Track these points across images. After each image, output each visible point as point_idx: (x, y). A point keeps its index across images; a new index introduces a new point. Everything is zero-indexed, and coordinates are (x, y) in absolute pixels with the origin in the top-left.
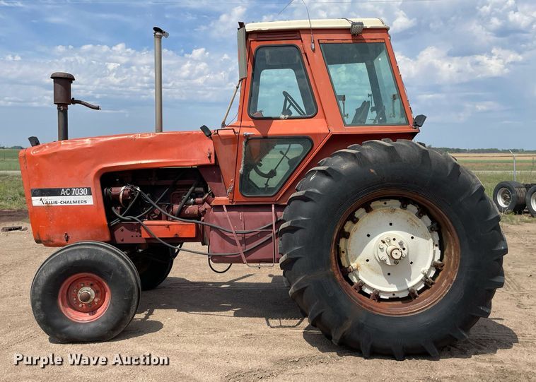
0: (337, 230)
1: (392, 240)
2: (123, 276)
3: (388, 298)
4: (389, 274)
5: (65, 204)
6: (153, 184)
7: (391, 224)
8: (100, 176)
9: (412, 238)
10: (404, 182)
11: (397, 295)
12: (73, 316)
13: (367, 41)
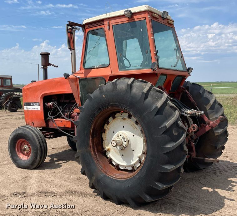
1: (120, 136)
2: (34, 142)
3: (123, 169)
4: (123, 155)
5: (32, 109)
6: (62, 101)
7: (124, 127)
8: (43, 97)
9: (134, 136)
10: (119, 103)
12: (21, 156)
13: (136, 20)
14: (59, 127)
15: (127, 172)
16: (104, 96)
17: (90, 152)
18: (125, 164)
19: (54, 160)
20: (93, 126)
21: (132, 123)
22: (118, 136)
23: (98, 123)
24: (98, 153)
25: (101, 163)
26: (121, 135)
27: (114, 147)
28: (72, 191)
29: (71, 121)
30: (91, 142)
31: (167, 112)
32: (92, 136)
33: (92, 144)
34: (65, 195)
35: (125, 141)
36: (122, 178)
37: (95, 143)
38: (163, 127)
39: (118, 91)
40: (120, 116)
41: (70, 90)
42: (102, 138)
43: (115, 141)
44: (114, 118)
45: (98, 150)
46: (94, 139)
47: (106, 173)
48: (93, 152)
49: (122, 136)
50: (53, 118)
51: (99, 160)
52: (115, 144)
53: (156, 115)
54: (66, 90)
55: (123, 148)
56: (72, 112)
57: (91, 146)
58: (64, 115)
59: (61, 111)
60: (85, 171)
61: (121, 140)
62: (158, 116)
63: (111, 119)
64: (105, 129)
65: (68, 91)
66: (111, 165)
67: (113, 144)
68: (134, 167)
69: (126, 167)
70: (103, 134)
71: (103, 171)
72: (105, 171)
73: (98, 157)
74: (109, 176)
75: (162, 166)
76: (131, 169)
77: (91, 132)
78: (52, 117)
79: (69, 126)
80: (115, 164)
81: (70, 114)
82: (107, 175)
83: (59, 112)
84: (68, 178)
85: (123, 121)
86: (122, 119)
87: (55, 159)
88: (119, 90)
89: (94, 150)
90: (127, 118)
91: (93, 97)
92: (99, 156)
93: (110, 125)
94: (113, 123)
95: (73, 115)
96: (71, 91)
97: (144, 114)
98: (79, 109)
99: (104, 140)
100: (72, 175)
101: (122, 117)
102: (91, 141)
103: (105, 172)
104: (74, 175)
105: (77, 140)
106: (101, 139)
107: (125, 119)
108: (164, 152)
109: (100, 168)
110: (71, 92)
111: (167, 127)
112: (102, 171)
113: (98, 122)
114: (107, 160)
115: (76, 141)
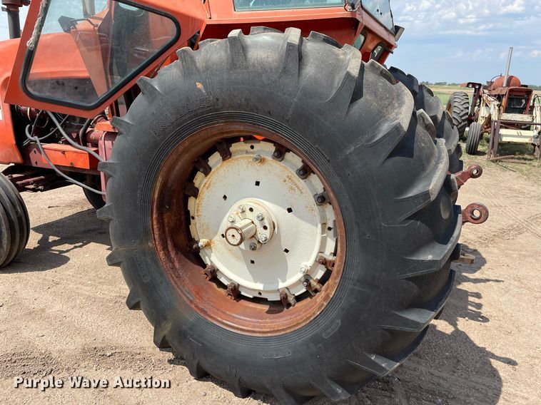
0: (158, 184)
1: (248, 211)
3: (251, 296)
4: (252, 262)
7: (258, 183)
9: (289, 210)
10: (252, 110)
11: (264, 296)
14: (56, 166)
15: (266, 308)
16: (199, 86)
17: (154, 254)
18: (260, 286)
19: (50, 241)
20: (160, 179)
21: (287, 173)
22: (243, 212)
23: (175, 172)
24: (177, 254)
25: (187, 281)
26: (251, 210)
27: (235, 245)
28: (103, 349)
29: (90, 154)
30: (155, 227)
31: (423, 145)
32: (158, 209)
33: (159, 230)
34: (83, 365)
35: (265, 228)
36: (257, 330)
37: (167, 229)
38: (416, 197)
39: (251, 69)
40: (247, 152)
41: (81, 69)
42: (188, 212)
43: (237, 230)
44: (226, 155)
45: (176, 246)
46: (165, 216)
47: (205, 312)
48: (162, 252)
49: (256, 213)
50: (38, 143)
51: (181, 274)
52: (238, 237)
53: (392, 155)
54: (71, 69)
55: (258, 246)
56: (89, 129)
57: (156, 237)
58: (70, 135)
59: (62, 126)
60: (139, 302)
61: (253, 222)
62: (397, 159)
63: (215, 159)
64: (196, 185)
65: (76, 71)
66: (214, 285)
67: (230, 238)
68: (287, 297)
69: (260, 294)
70: (191, 201)
71: (196, 306)
72: (200, 306)
73: (177, 265)
74: (215, 323)
75: (400, 314)
76: (278, 298)
77: (156, 196)
78: (36, 138)
79: (83, 164)
80: (226, 283)
81: (85, 135)
82: (209, 319)
83: (55, 126)
84: (88, 298)
85: (257, 165)
86: (257, 159)
87: (51, 239)
88: (254, 66)
89: (165, 248)
90: (269, 158)
91: (161, 87)
92: (180, 262)
93: (213, 176)
94: (221, 172)
95: (92, 136)
96: (83, 71)
97: (348, 152)
98: (108, 123)
99: (193, 218)
100: (100, 286)
101: (252, 153)
102: (155, 223)
103: (202, 310)
104: (105, 287)
105: (110, 216)
106: (183, 213)
107: (262, 161)
108: (410, 275)
109: (185, 299)
110: (86, 75)
111: (433, 198)
112: (193, 306)
113: (177, 167)
114: (203, 271)
115: (110, 220)
